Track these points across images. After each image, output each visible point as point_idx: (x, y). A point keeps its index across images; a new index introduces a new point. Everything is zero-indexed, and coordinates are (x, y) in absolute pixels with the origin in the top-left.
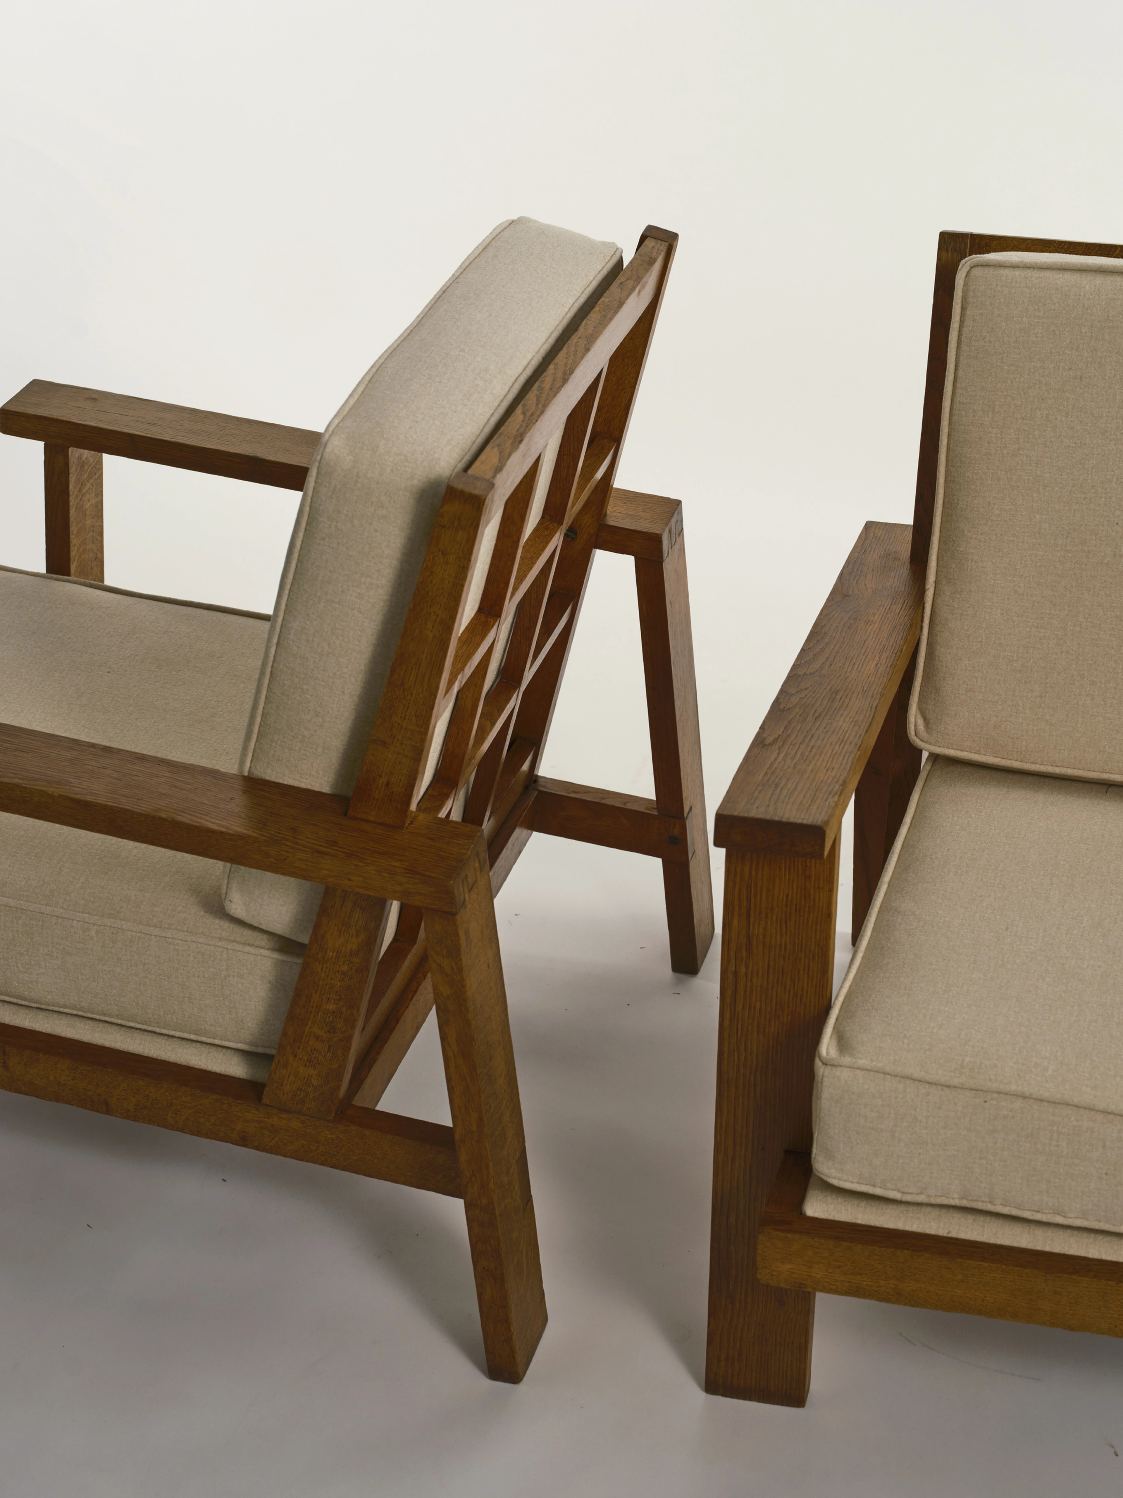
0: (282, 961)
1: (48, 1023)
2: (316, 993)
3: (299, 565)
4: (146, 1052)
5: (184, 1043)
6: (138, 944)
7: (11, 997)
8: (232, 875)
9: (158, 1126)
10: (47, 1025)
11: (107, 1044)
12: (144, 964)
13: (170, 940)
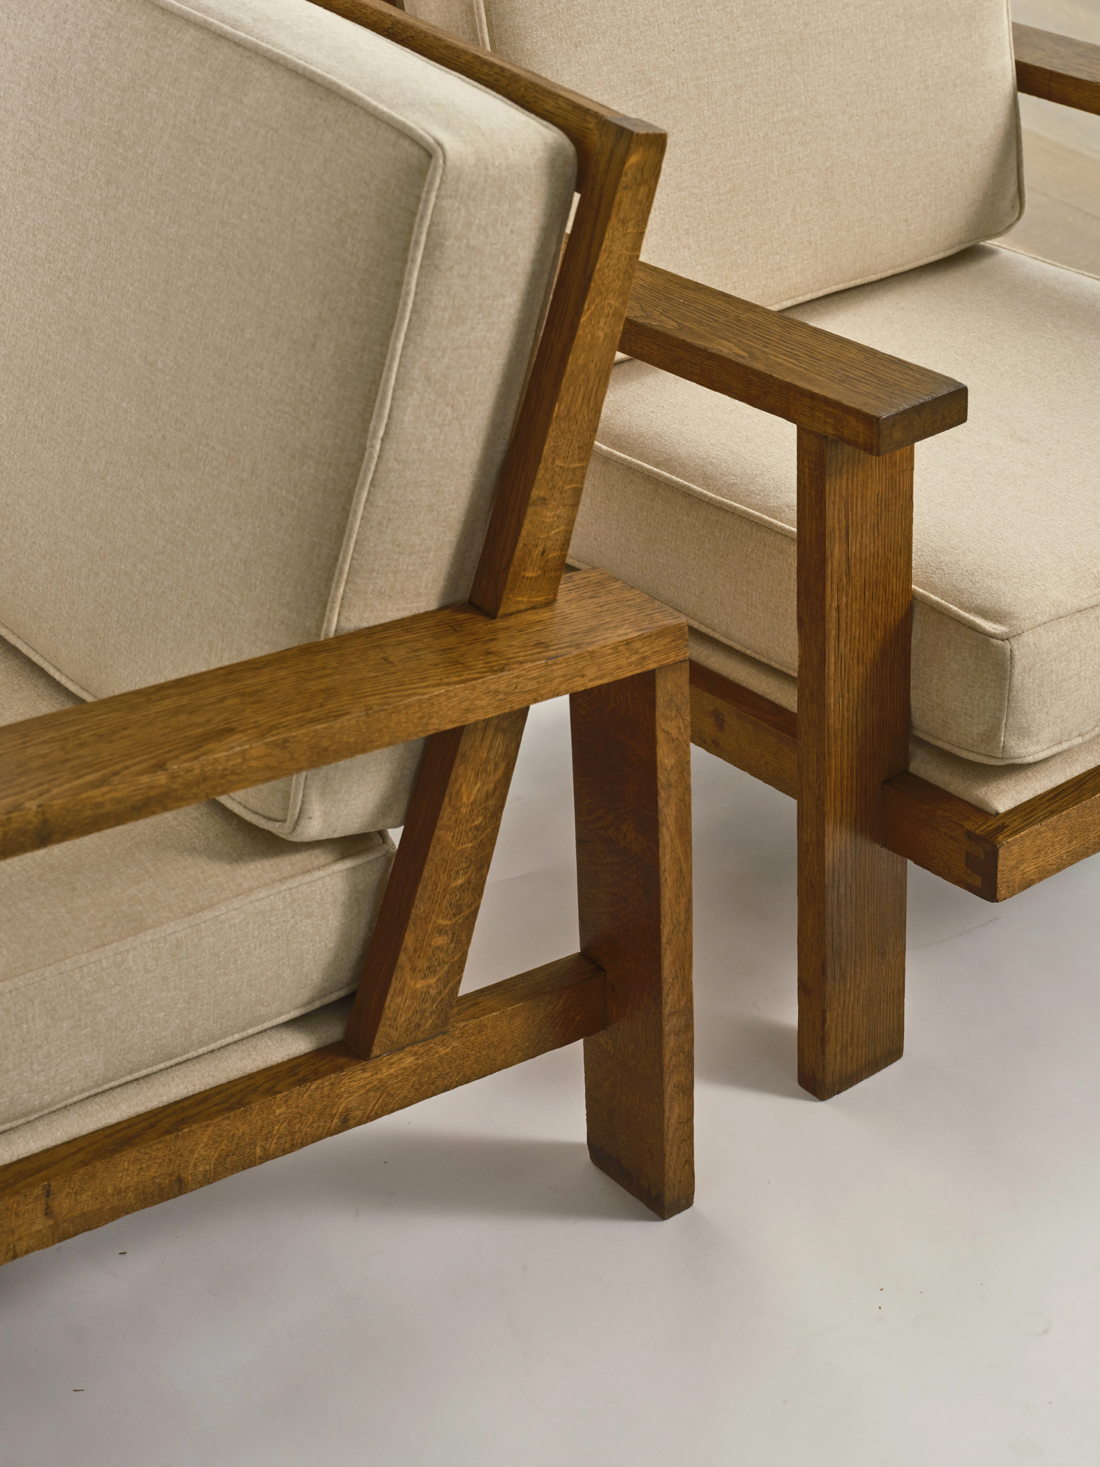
0: (354, 868)
1: (58, 1130)
2: (444, 872)
3: (414, 318)
4: (190, 1090)
5: (218, 1054)
6: (186, 945)
7: (12, 1121)
8: (309, 782)
9: (244, 1169)
10: (59, 1133)
11: (141, 1109)
12: (196, 967)
13: (223, 916)
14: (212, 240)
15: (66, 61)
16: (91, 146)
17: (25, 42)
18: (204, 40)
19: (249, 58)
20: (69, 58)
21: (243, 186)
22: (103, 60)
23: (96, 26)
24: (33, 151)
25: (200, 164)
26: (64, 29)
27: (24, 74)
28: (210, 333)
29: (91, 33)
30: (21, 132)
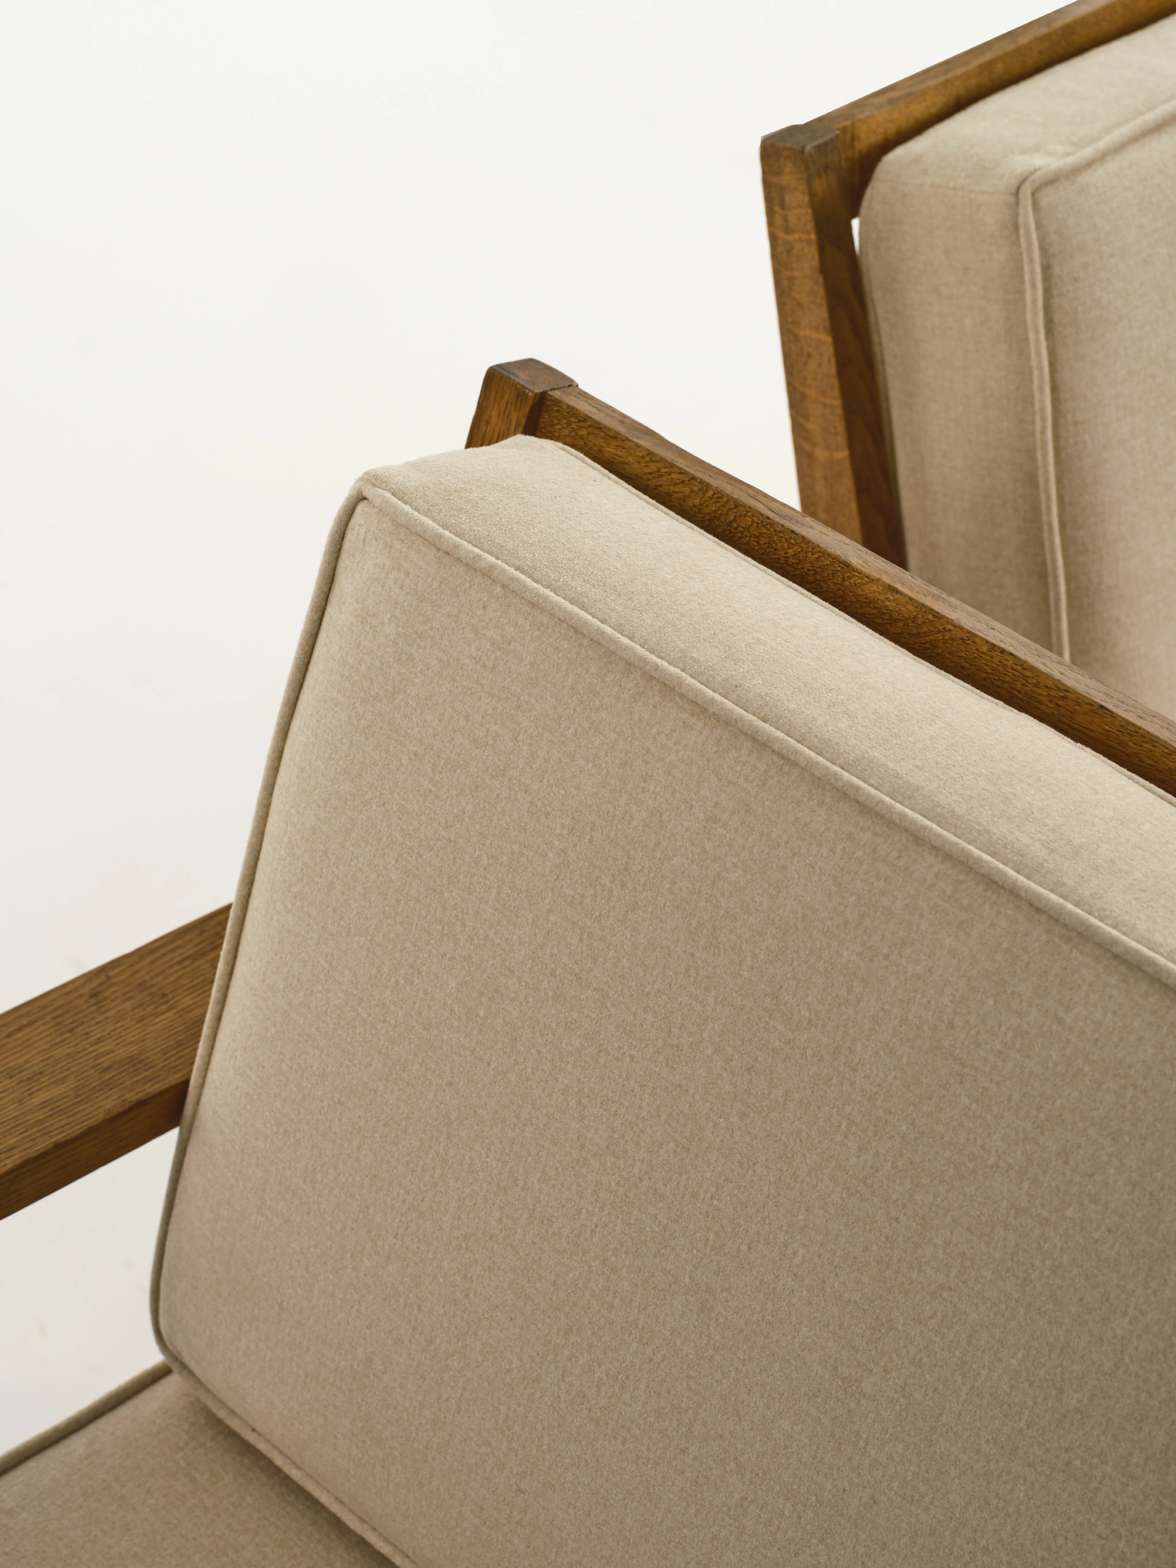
14: (993, 1229)
15: (651, 846)
16: (711, 1001)
17: (555, 789)
18: (960, 883)
19: (1068, 940)
20: (658, 844)
21: (1066, 1162)
22: (735, 865)
23: (716, 805)
24: (577, 971)
25: (965, 1100)
26: (644, 790)
27: (556, 843)
28: (984, 1373)
29: (705, 813)
30: (548, 932)
